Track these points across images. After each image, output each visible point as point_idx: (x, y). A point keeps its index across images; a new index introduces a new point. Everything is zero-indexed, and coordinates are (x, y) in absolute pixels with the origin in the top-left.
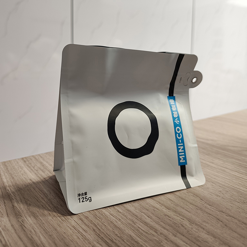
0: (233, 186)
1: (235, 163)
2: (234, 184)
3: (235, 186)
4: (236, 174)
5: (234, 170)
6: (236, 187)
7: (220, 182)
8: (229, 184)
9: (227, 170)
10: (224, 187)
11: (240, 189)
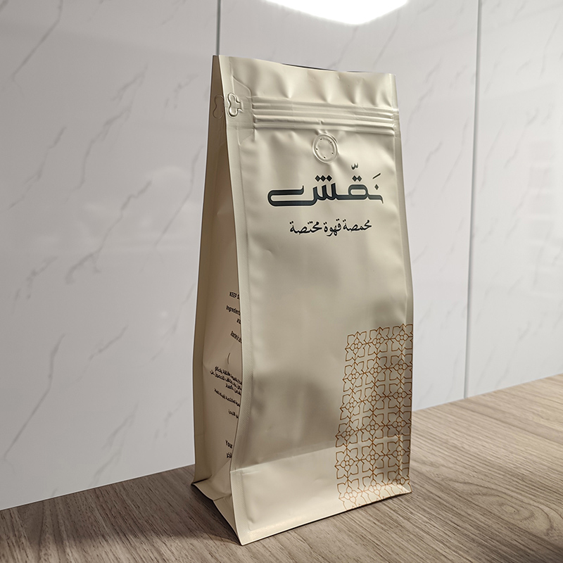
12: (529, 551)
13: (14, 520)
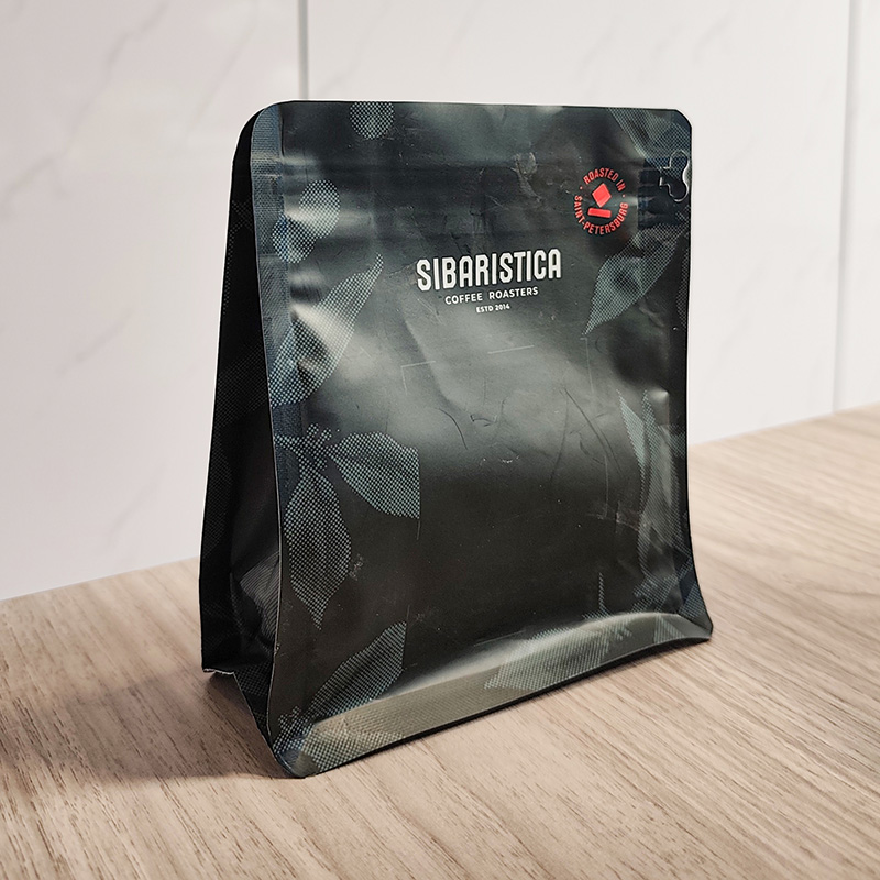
0: (744, 833)
1: (821, 694)
2: (755, 816)
3: (753, 831)
4: (795, 759)
5: (795, 734)
6: (754, 839)
7: (693, 803)
8: (733, 815)
9: (763, 731)
10: (700, 833)
11: (768, 849)
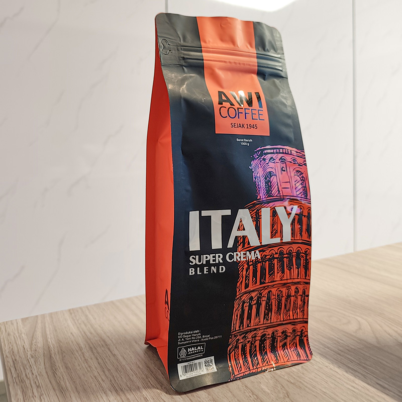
12: (340, 341)
13: (19, 325)
